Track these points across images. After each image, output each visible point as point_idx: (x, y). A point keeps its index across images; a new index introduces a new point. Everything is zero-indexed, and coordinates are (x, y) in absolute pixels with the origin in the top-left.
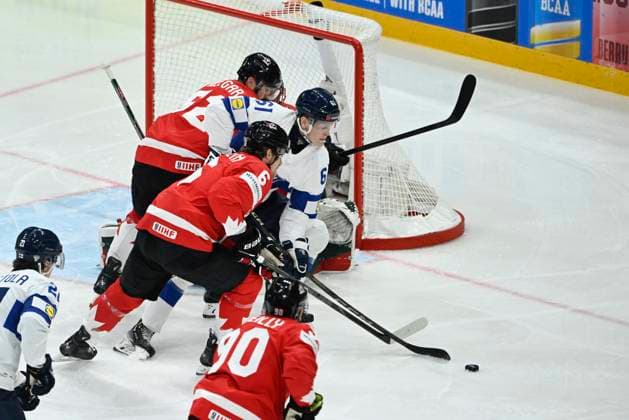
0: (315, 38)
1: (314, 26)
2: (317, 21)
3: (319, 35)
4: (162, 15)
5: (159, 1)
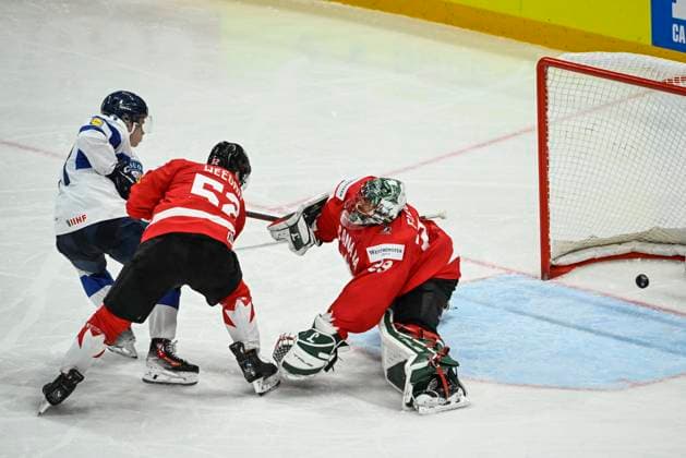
4: (554, 84)
5: (551, 70)
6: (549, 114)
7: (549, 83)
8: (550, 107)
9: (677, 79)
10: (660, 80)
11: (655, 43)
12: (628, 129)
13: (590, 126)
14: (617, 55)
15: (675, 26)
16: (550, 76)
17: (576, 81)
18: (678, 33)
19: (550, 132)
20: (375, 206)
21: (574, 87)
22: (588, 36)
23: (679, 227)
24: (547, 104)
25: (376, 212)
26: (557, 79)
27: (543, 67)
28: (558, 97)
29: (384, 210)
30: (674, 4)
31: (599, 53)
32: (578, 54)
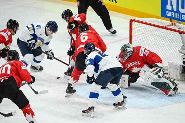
0: (180, 33)
1: (179, 30)
2: (180, 28)
3: (181, 33)
4: (134, 26)
5: (133, 22)
6: (132, 34)
7: (133, 26)
8: (133, 32)
9: (167, 26)
10: (163, 26)
11: (162, 16)
12: (154, 39)
13: (144, 38)
14: (151, 19)
15: (167, 11)
16: (133, 24)
17: (140, 26)
18: (168, 13)
19: (133, 39)
20: (126, 51)
21: (140, 27)
22: (143, 13)
23: (167, 66)
24: (132, 31)
25: (128, 53)
26: (135, 25)
27: (131, 21)
28: (135, 30)
29: (129, 51)
30: (167, 6)
31: (146, 18)
32: (141, 18)
